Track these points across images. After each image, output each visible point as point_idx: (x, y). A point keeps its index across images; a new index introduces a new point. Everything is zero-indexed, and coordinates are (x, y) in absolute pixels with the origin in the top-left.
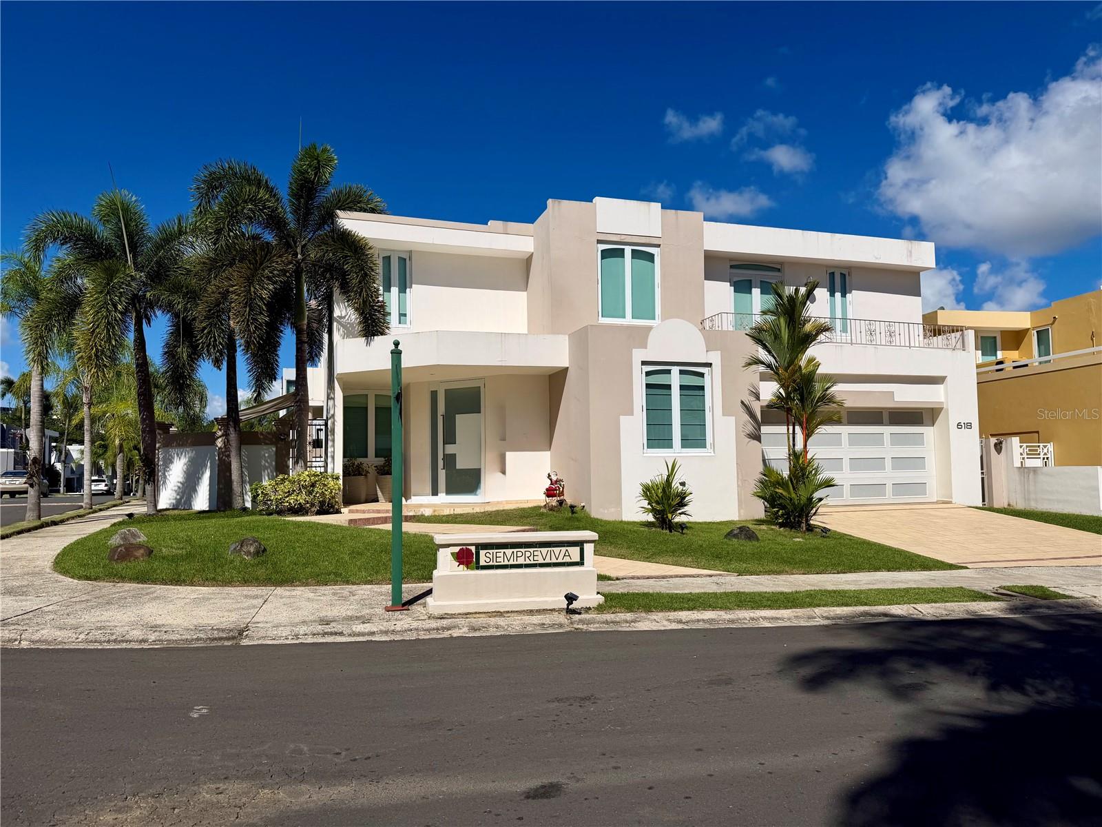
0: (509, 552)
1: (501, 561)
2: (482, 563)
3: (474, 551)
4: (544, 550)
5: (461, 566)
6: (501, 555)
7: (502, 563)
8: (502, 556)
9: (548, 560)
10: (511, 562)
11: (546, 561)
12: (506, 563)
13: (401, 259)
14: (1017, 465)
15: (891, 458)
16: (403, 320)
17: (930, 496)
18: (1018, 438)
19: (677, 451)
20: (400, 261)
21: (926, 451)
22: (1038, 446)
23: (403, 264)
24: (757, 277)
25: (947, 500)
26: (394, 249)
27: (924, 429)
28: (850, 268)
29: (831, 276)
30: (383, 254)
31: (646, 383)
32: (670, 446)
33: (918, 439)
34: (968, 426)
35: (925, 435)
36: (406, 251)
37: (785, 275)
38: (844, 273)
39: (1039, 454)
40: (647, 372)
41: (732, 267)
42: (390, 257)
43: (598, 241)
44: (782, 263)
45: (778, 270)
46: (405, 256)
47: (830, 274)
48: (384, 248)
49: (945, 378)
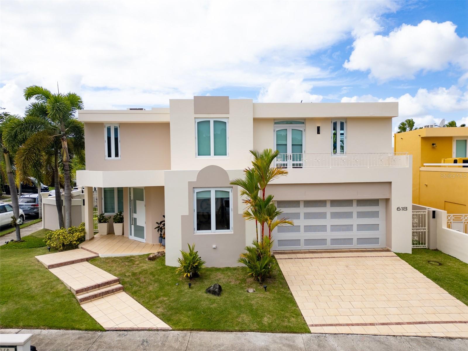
13: (116, 128)
14: (445, 227)
15: (357, 225)
16: (117, 155)
17: (381, 244)
18: (446, 211)
19: (213, 230)
20: (115, 128)
21: (380, 221)
22: (462, 216)
23: (116, 130)
24: (289, 128)
25: (389, 248)
26: (111, 123)
27: (380, 209)
28: (347, 119)
29: (335, 124)
30: (107, 126)
31: (197, 198)
32: (209, 228)
33: (375, 214)
34: (405, 209)
35: (380, 212)
36: (117, 124)
37: (306, 125)
38: (343, 122)
39: (462, 220)
40: (197, 193)
41: (275, 123)
42: (110, 126)
43: (195, 118)
44: (305, 119)
45: (303, 123)
46: (117, 126)
47: (334, 123)
48: (108, 123)
49: (390, 183)
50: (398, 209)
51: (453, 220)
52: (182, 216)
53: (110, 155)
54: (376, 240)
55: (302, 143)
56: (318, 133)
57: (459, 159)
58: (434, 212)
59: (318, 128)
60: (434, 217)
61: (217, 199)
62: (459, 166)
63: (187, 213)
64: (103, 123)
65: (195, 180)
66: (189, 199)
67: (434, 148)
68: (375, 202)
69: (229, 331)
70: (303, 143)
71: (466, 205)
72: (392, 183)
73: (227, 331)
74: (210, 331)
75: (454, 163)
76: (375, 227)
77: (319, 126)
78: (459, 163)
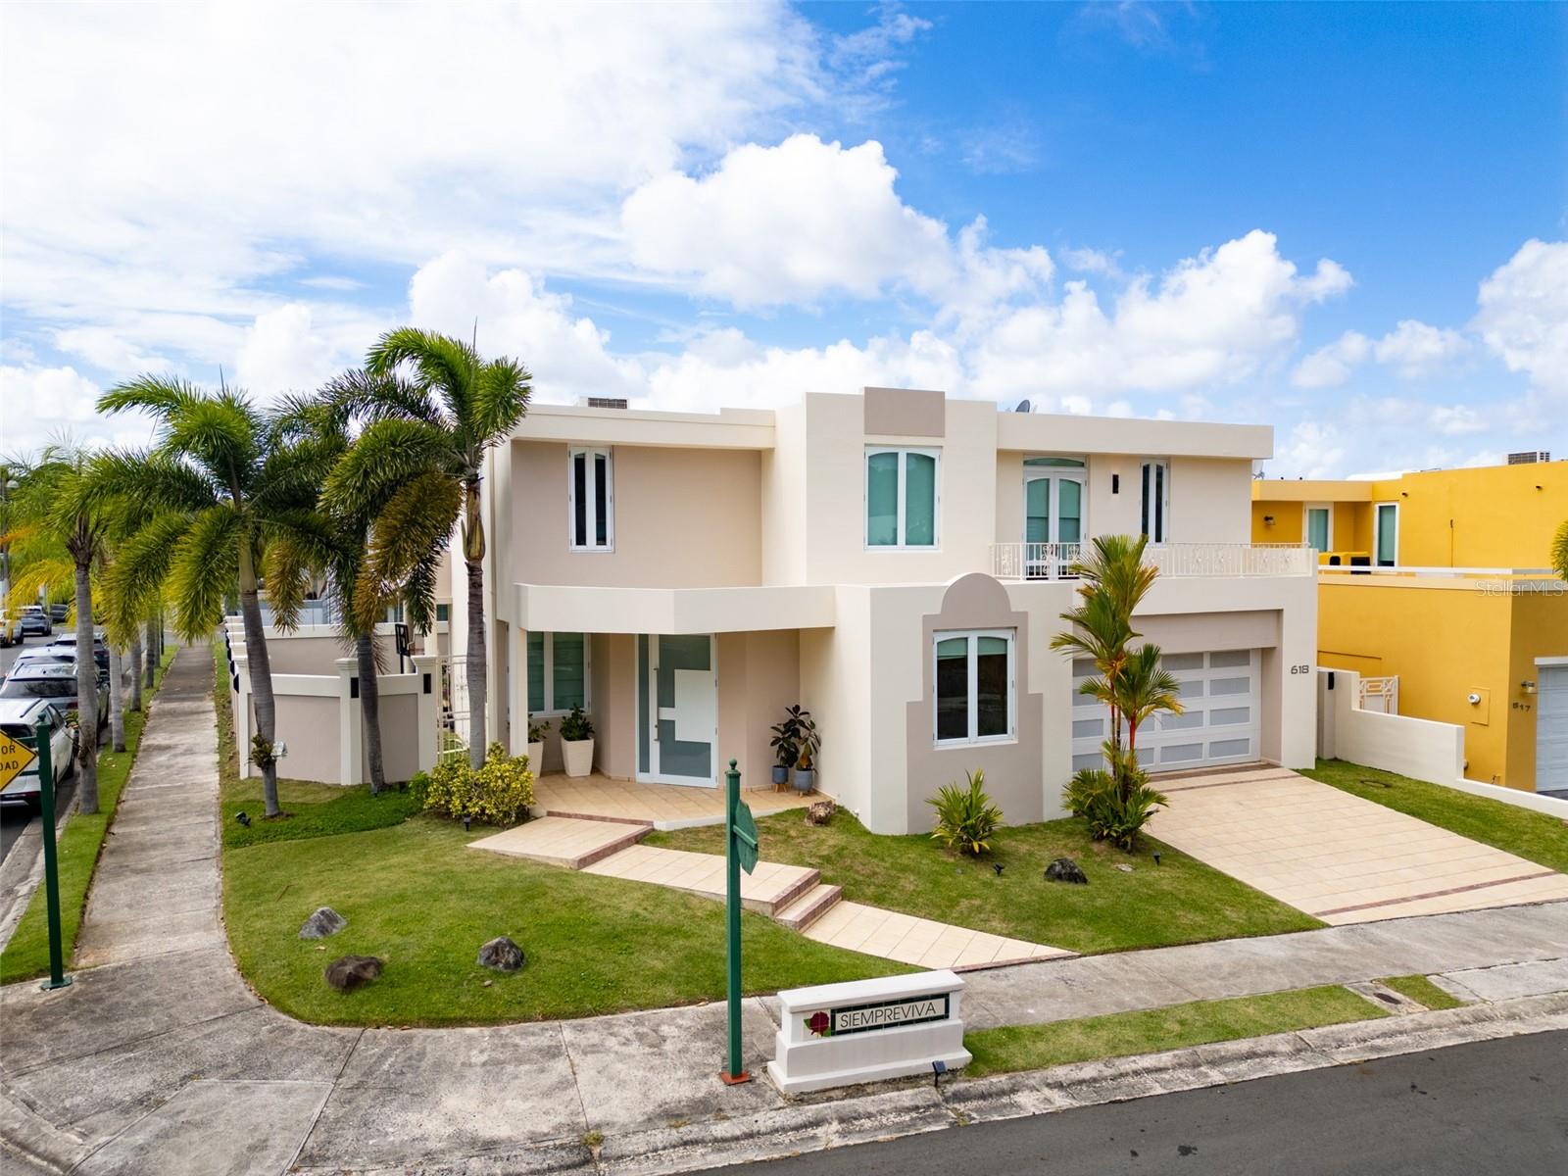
0: (867, 1012)
1: (859, 1024)
2: (838, 1028)
3: (829, 1015)
4: (906, 1006)
5: (815, 1033)
6: (859, 1016)
7: (861, 1026)
8: (859, 1018)
9: (910, 1018)
10: (870, 1024)
11: (908, 1018)
12: (865, 1025)
13: (599, 458)
14: (1356, 708)
15: (1211, 711)
16: (601, 539)
17: (1252, 755)
18: (1358, 673)
19: (973, 740)
20: (597, 461)
21: (1250, 700)
22: (1381, 681)
23: (600, 465)
24: (1055, 475)
25: (1272, 761)
26: (590, 445)
27: (1251, 671)
28: (1169, 459)
29: (1146, 470)
30: (575, 452)
31: (938, 657)
32: (965, 734)
33: (1241, 685)
34: (1305, 669)
35: (1251, 680)
36: (605, 447)
37: (1092, 471)
38: (1162, 464)
39: (1380, 691)
40: (939, 643)
41: (1026, 463)
42: (584, 454)
43: (866, 445)
44: (1087, 456)
45: (1082, 465)
46: (605, 453)
47: (1144, 468)
48: (578, 444)
49: (1279, 612)
50: (1294, 670)
51: (1368, 691)
52: (909, 704)
53: (581, 539)
54: (1241, 744)
55: (1079, 515)
56: (1115, 490)
57: (1346, 556)
58: (1331, 675)
59: (1116, 479)
60: (1331, 685)
61: (981, 659)
62: (1345, 573)
63: (919, 697)
64: (566, 444)
65: (937, 611)
66: (924, 657)
67: (1268, 526)
68: (1240, 656)
69: (1192, 943)
70: (1082, 514)
71: (1380, 659)
72: (1285, 612)
73: (1188, 944)
74: (1158, 947)
75: (1331, 564)
76: (1240, 714)
77: (1116, 473)
78: (1345, 564)
